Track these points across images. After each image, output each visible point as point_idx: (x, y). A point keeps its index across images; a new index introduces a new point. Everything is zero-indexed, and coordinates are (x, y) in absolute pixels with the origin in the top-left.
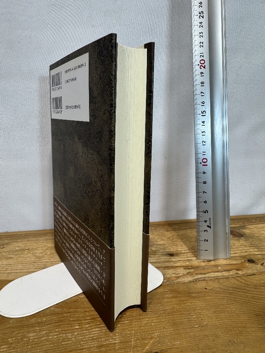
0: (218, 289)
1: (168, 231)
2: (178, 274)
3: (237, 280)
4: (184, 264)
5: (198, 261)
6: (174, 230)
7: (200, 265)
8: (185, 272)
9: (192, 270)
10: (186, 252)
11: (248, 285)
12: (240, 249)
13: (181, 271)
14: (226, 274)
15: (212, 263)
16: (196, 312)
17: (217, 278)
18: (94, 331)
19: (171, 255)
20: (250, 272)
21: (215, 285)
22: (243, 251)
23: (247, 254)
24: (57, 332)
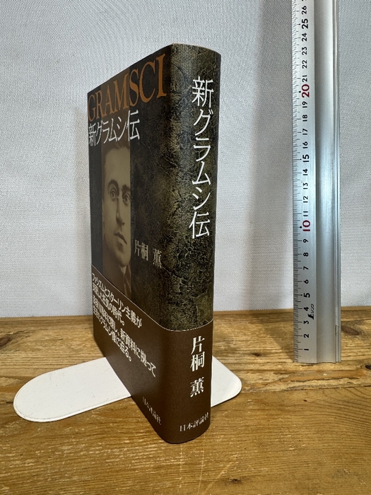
0: (322, 403)
1: (252, 323)
2: (266, 380)
3: (350, 391)
4: (275, 368)
5: (295, 364)
6: (262, 322)
7: (298, 369)
8: (276, 377)
9: (287, 376)
10: (277, 351)
12: (354, 351)
13: (271, 377)
14: (334, 383)
15: (315, 367)
16: (291, 431)
17: (321, 388)
18: (151, 448)
19: (257, 355)
20: (369, 381)
21: (318, 397)
22: (359, 354)
24: (101, 446)
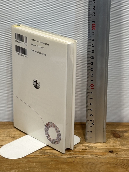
3: (94, 159)
7: (79, 151)
11: (98, 162)
17: (83, 158)
20: (105, 157)
21: (80, 160)
22: (112, 146)
23: (113, 147)
